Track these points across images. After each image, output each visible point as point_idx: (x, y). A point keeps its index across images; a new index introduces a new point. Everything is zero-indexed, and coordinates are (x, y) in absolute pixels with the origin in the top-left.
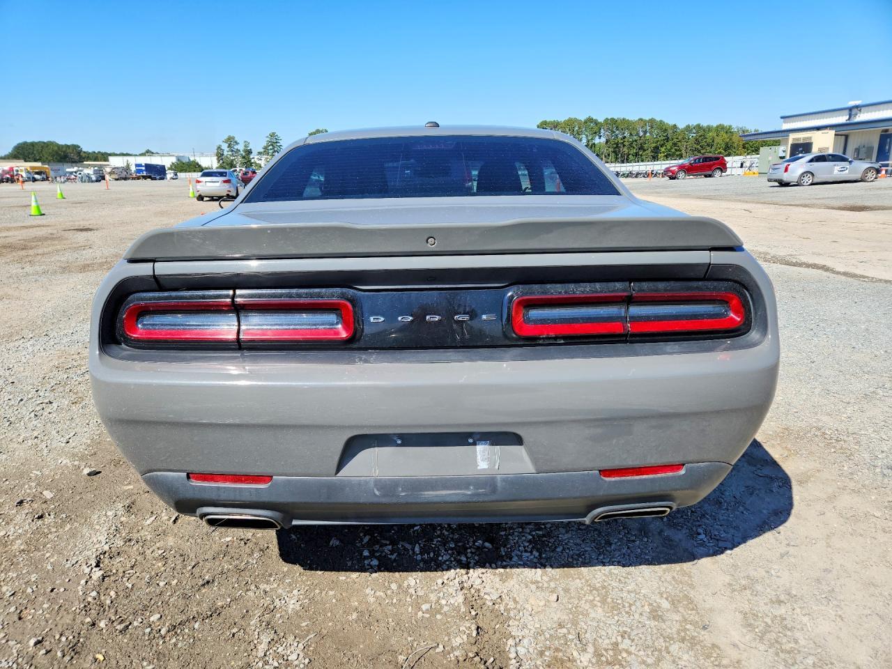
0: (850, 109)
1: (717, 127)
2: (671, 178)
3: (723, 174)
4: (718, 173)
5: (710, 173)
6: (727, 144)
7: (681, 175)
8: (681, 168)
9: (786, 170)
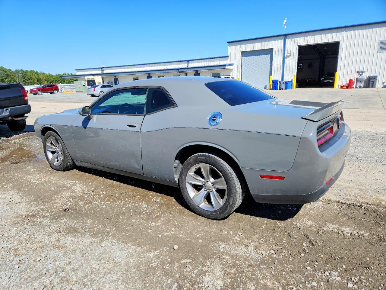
0: (101, 68)
1: (30, 71)
2: (34, 94)
3: (58, 92)
4: (56, 92)
5: (52, 92)
6: (38, 79)
7: (39, 92)
8: (38, 89)
9: (94, 91)
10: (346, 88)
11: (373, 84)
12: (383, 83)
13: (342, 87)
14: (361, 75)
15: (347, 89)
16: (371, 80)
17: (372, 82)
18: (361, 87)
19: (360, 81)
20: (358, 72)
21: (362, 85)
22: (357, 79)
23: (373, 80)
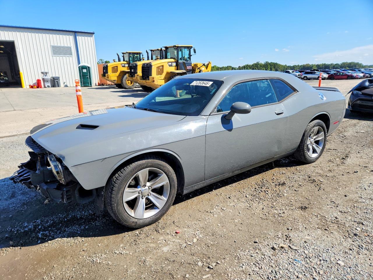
10: (36, 88)
11: (58, 83)
12: (64, 83)
13: (32, 87)
14: (46, 76)
15: (38, 89)
16: (55, 80)
17: (57, 82)
18: (49, 87)
19: (47, 81)
20: (42, 73)
21: (49, 84)
22: (43, 79)
23: (57, 80)
